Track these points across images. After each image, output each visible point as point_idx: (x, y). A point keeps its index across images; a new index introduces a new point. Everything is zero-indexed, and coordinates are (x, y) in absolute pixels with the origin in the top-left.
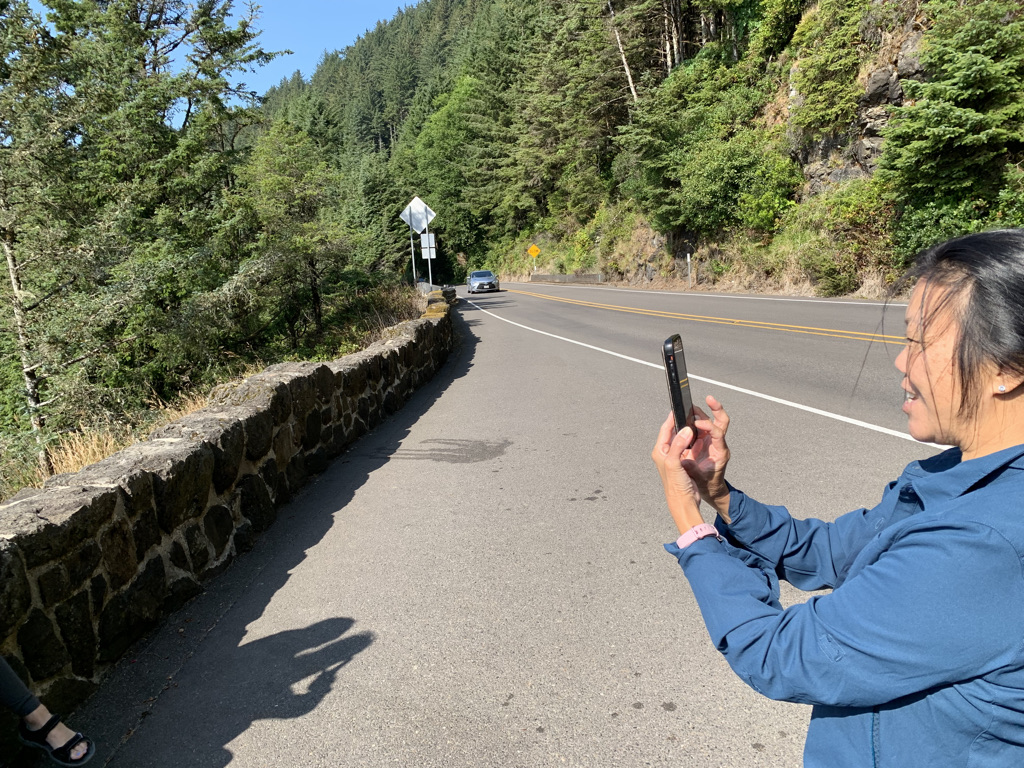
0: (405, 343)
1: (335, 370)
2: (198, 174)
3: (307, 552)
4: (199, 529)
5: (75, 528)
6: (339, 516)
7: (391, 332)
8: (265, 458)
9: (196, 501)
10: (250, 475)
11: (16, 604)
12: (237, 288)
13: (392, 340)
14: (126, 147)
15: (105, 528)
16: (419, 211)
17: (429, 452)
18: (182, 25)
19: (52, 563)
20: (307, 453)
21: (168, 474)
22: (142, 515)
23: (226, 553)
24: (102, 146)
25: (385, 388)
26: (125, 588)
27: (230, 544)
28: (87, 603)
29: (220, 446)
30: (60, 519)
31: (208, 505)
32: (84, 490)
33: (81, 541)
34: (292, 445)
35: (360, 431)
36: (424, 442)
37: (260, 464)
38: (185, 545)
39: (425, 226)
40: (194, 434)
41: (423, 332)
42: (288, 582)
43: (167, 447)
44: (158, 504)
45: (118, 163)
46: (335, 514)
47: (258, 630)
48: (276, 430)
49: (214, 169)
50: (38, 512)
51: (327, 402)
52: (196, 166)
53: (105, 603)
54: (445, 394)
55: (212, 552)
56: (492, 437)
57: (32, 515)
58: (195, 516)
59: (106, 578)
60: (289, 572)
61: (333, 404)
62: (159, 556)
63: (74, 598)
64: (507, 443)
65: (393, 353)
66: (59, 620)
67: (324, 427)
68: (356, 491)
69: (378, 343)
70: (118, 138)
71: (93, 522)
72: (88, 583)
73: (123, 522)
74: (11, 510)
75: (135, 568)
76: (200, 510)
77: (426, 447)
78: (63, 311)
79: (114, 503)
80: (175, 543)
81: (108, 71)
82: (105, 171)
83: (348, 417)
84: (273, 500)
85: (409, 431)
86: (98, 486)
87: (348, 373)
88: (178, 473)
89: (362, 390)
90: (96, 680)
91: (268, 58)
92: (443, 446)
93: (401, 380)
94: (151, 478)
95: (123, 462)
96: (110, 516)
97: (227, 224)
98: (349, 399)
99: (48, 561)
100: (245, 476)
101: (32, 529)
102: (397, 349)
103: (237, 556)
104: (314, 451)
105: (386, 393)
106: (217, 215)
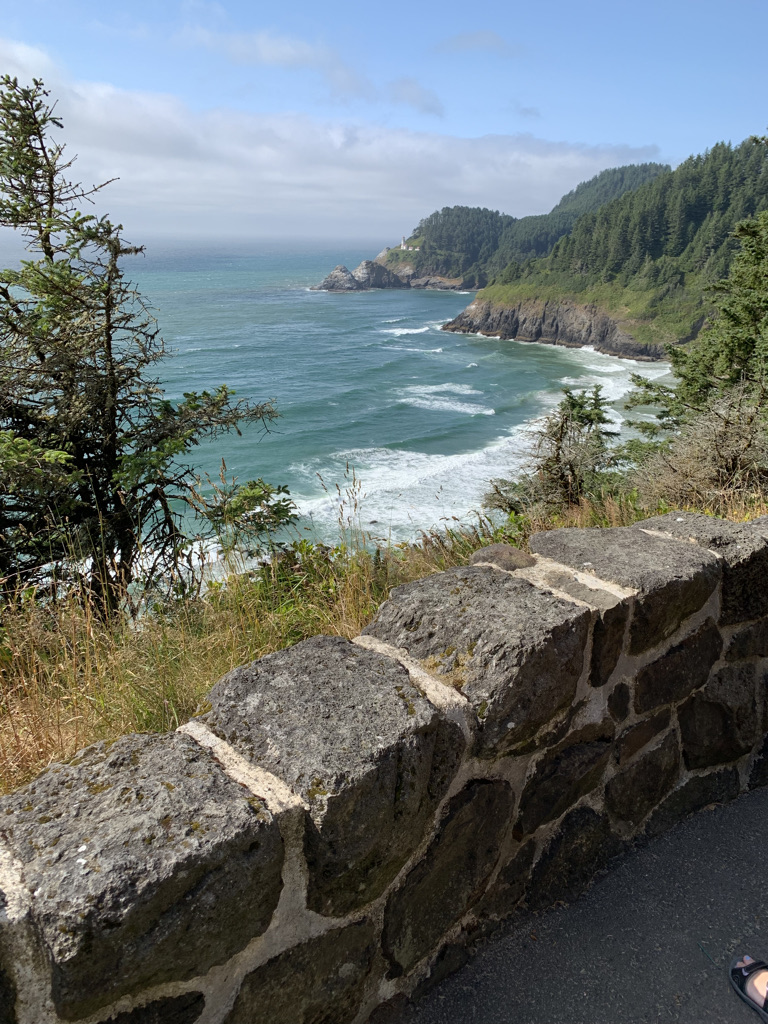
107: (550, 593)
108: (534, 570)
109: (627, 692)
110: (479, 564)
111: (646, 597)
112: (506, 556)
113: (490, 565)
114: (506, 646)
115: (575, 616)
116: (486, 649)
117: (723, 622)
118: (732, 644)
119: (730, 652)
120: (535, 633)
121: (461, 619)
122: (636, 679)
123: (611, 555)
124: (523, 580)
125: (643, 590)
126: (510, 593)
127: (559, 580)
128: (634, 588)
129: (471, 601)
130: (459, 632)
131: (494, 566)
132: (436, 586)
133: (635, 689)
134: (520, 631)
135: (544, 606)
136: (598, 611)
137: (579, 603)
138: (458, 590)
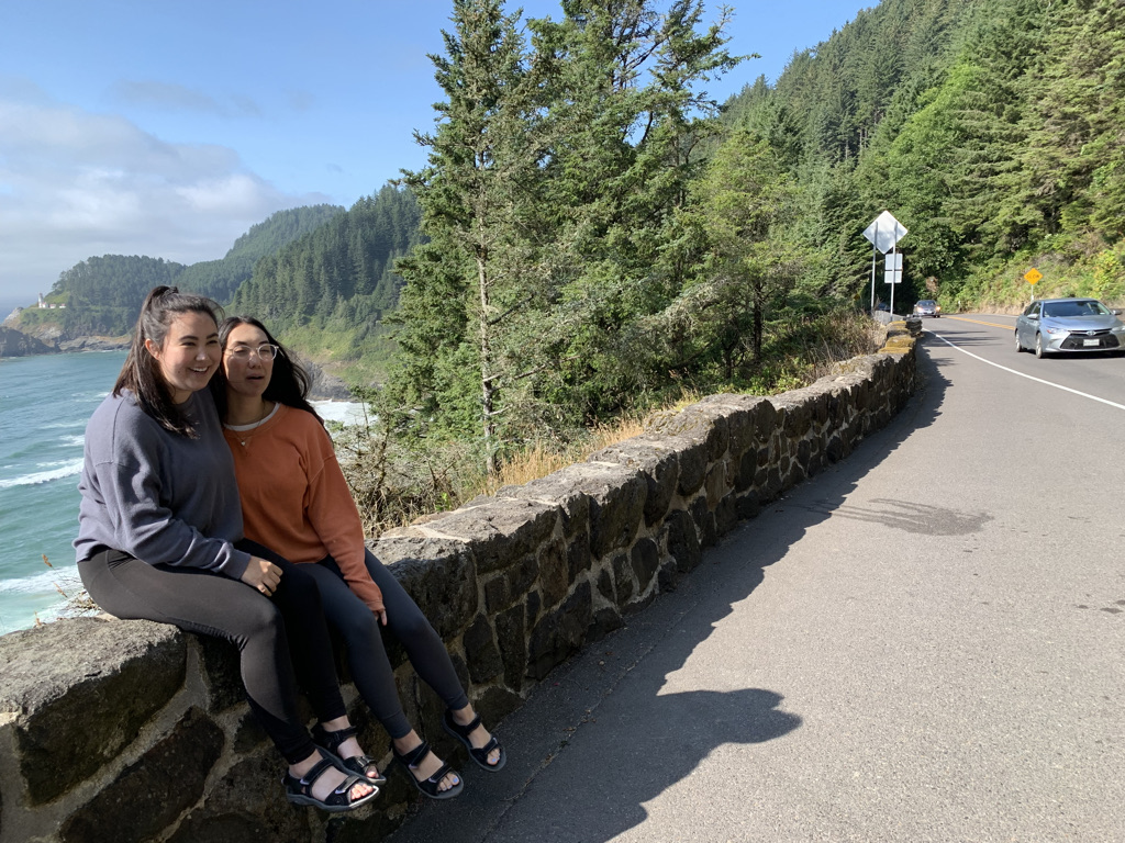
0: (859, 382)
1: (777, 406)
2: (653, 191)
3: (733, 605)
4: (627, 561)
5: (519, 542)
6: (769, 571)
7: (843, 367)
8: (696, 495)
9: (627, 530)
10: (679, 511)
11: (466, 606)
12: (679, 313)
13: (842, 377)
14: (589, 165)
15: (544, 545)
16: (887, 228)
17: (879, 514)
18: (652, 37)
19: (497, 572)
20: (738, 495)
21: (604, 499)
22: (577, 537)
23: (649, 590)
24: (566, 165)
25: (830, 432)
26: (556, 607)
27: (654, 581)
28: (522, 619)
29: (654, 476)
30: (508, 530)
31: (637, 536)
32: (530, 505)
33: (523, 554)
34: (725, 485)
35: (797, 478)
36: (874, 501)
37: (691, 501)
38: (612, 575)
39: (892, 245)
40: (631, 461)
41: (881, 370)
42: (712, 635)
43: (604, 471)
44: (592, 527)
45: (580, 181)
46: (765, 568)
47: (678, 682)
48: (710, 466)
49: (668, 185)
50: (490, 520)
51: (765, 441)
52: (651, 182)
53: (538, 620)
54: (903, 445)
55: (636, 586)
56: (965, 507)
57: (485, 523)
58: (623, 546)
59: (541, 595)
60: (713, 624)
61: (771, 444)
62: (588, 582)
63: (512, 609)
64: (984, 517)
65: (844, 392)
66: (498, 627)
67: (759, 468)
68: (791, 547)
69: (827, 378)
70: (582, 156)
71: (535, 538)
72: (525, 597)
73: (559, 542)
74: (468, 515)
75: (566, 591)
76: (629, 540)
77: (875, 507)
78: (520, 326)
79: (554, 522)
80: (603, 570)
81: (580, 89)
82: (568, 190)
83: (786, 460)
84: (700, 541)
85: (856, 486)
86: (542, 502)
87: (792, 411)
88: (614, 499)
89: (804, 432)
90: (522, 694)
91: (733, 62)
92: (898, 510)
93: (851, 425)
94: (588, 500)
95: (564, 481)
96: (549, 535)
97: (675, 244)
98: (789, 440)
99: (495, 569)
100: (674, 511)
101: (484, 536)
102: (849, 388)
103: (660, 595)
104: (746, 494)
105: (831, 438)
106: (666, 234)
111: (32, 720)
119: (239, 741)
122: (61, 835)
125: (25, 710)
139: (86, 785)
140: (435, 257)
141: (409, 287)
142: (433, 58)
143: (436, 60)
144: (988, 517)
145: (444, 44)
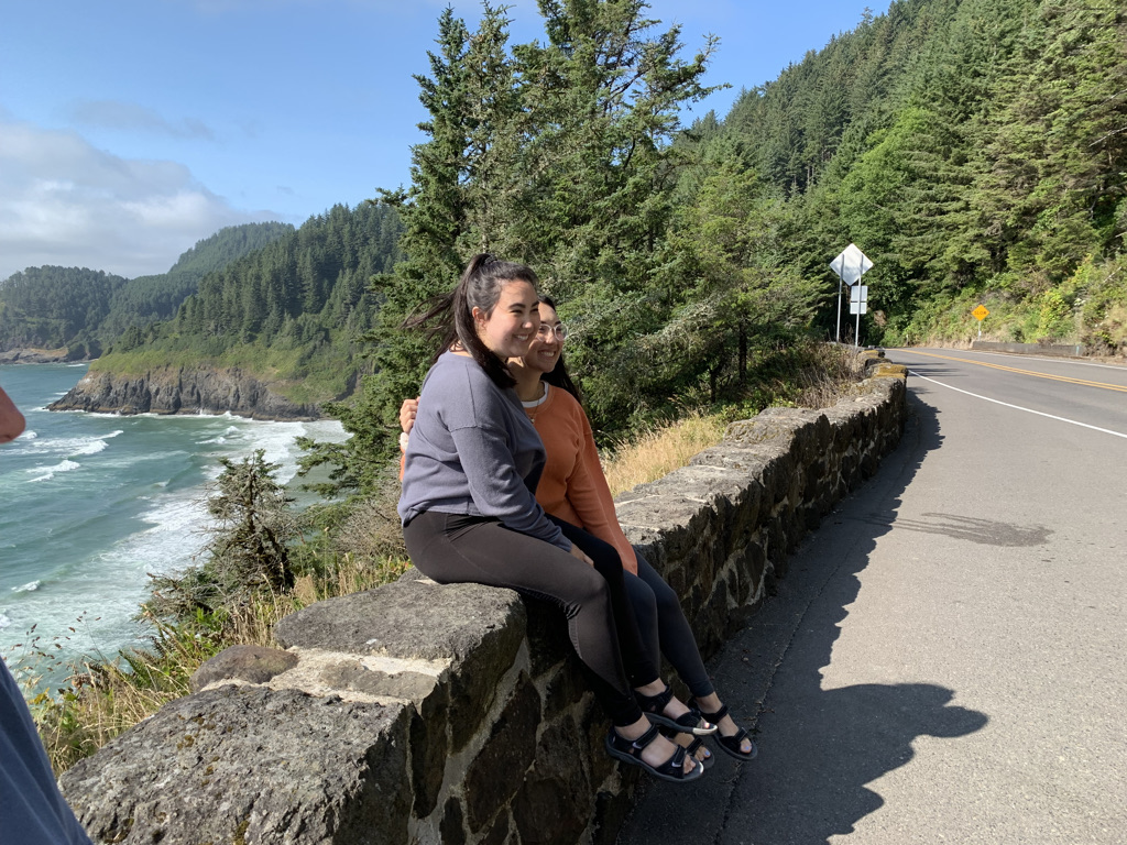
0: (880, 402)
1: (831, 420)
2: (643, 214)
3: (846, 607)
4: (745, 563)
7: (860, 388)
8: (782, 503)
12: (676, 332)
13: (864, 397)
14: (579, 187)
15: (701, 540)
16: (852, 261)
17: (940, 527)
18: (634, 66)
19: (678, 562)
20: (806, 506)
21: (736, 499)
22: (718, 536)
23: (759, 592)
24: (558, 187)
25: (862, 449)
26: (706, 603)
27: (761, 584)
29: (761, 481)
30: (682, 522)
31: (751, 540)
32: (685, 501)
33: (692, 547)
34: (798, 495)
36: (927, 515)
37: (779, 508)
38: (736, 575)
39: (859, 277)
40: (739, 465)
42: (842, 635)
43: (721, 474)
46: (856, 575)
48: (791, 475)
51: (823, 454)
52: (642, 205)
54: (924, 466)
55: (752, 590)
57: (658, 515)
58: (742, 547)
60: (837, 625)
61: (826, 458)
62: (723, 581)
64: (1053, 532)
65: (873, 410)
67: (818, 481)
68: (869, 555)
69: (847, 399)
70: (573, 180)
71: (698, 532)
72: (691, 590)
73: (709, 539)
75: (711, 587)
76: (745, 542)
80: (730, 570)
83: (835, 475)
86: (691, 499)
87: (840, 427)
88: (743, 500)
89: (847, 448)
93: (875, 444)
94: (726, 500)
96: (703, 530)
98: (837, 455)
99: (677, 559)
102: (875, 408)
103: (766, 598)
104: (810, 505)
105: (864, 455)
106: (657, 257)
107: (339, 699)
108: (299, 670)
109: (459, 807)
110: (211, 686)
111: (463, 666)
112: (250, 662)
113: (229, 682)
114: (302, 808)
115: (389, 722)
116: (268, 826)
117: (536, 673)
118: (548, 697)
119: (548, 708)
120: (342, 769)
121: (209, 789)
122: (465, 785)
123: (396, 621)
124: (292, 692)
125: (457, 658)
126: (279, 717)
127: (344, 676)
128: (444, 657)
129: (219, 751)
130: (211, 812)
131: (237, 682)
132: (146, 744)
133: (467, 799)
134: (318, 774)
135: (338, 720)
136: (412, 704)
137: (383, 701)
138: (190, 739)
139: (475, 737)
140: (417, 275)
141: (390, 304)
142: (418, 79)
143: (422, 80)
144: (1047, 531)
145: (430, 65)
